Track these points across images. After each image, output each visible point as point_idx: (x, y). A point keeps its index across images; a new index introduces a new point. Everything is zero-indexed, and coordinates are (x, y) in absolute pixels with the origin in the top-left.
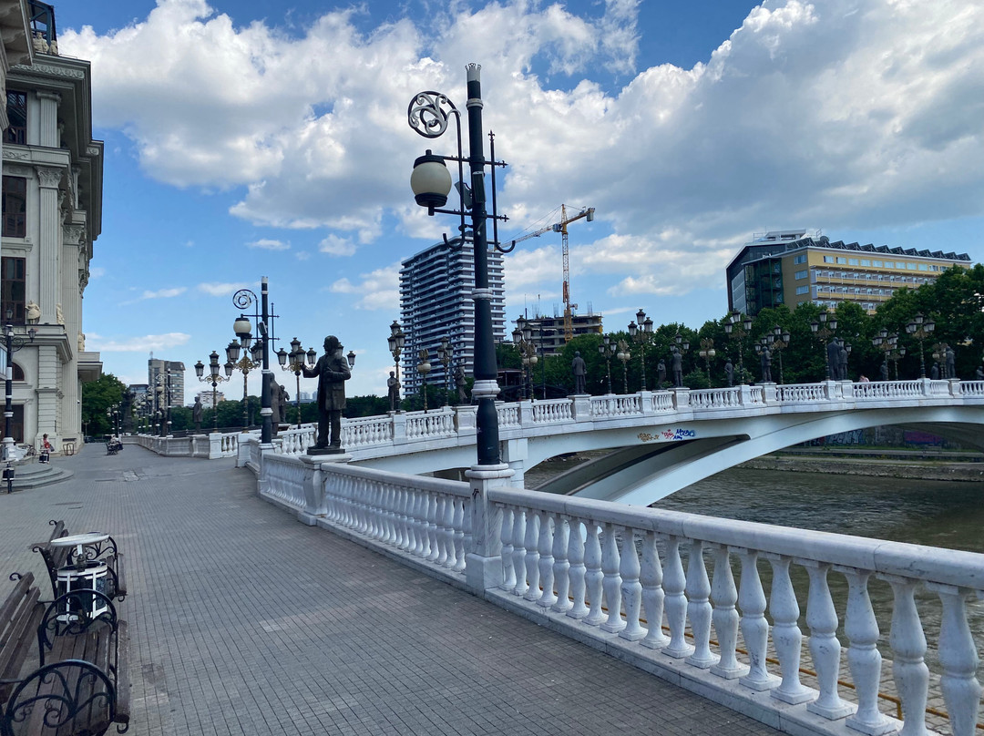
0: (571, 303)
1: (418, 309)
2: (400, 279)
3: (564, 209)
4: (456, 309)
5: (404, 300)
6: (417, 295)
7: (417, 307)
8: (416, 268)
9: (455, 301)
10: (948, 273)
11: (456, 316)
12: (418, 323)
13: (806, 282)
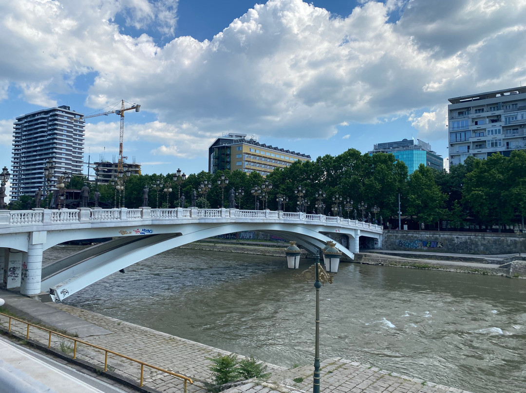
0: (124, 155)
1: (25, 148)
2: (14, 128)
3: (123, 102)
4: (51, 151)
5: (16, 141)
6: (25, 140)
7: (24, 146)
8: (26, 122)
9: (51, 146)
10: (296, 163)
11: (50, 155)
12: (24, 157)
13: (241, 160)
